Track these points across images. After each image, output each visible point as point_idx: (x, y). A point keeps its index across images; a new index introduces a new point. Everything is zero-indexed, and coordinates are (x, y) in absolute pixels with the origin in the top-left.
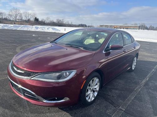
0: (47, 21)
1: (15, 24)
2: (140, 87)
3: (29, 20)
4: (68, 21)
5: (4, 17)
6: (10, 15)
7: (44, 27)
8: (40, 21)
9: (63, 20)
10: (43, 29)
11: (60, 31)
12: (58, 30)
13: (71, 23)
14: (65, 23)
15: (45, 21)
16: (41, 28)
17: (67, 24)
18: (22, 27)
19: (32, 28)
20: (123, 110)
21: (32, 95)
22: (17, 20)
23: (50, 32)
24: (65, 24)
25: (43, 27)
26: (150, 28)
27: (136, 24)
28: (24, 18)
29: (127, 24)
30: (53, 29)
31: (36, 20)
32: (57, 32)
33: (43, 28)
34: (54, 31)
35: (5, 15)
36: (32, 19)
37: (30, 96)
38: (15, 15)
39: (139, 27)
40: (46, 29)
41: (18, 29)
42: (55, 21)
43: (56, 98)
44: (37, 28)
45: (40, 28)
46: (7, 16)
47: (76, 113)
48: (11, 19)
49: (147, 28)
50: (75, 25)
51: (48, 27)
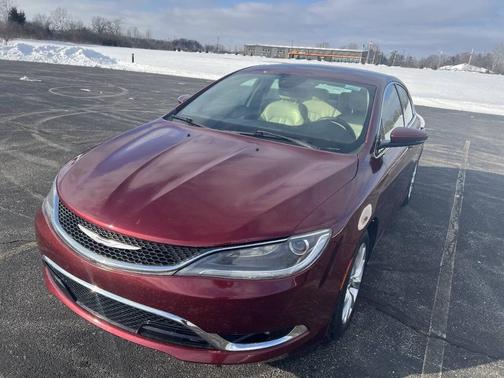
0: (57, 25)
2: (451, 254)
4: (136, 29)
7: (53, 48)
8: (29, 24)
9: (117, 22)
10: (50, 55)
11: (114, 61)
12: (106, 59)
13: (148, 34)
14: (124, 33)
15: (48, 24)
16: (42, 49)
17: (133, 36)
19: (8, 49)
20: (443, 339)
21: (177, 332)
23: (78, 64)
24: (125, 37)
25: (49, 48)
26: (392, 59)
27: (355, 47)
30: (88, 54)
31: (17, 18)
32: (104, 66)
33: (51, 51)
34: (93, 64)
37: (172, 333)
39: (364, 54)
40: (62, 53)
42: (88, 24)
43: (268, 333)
44: (27, 50)
45: (37, 51)
49: (385, 59)
50: (162, 42)
51: (69, 48)
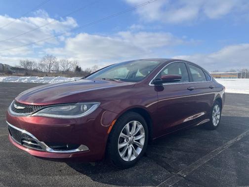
1: (47, 76)
2: (222, 149)
3: (68, 70)
5: (33, 68)
6: (41, 65)
8: (83, 72)
18: (56, 79)
20: (182, 176)
22: (51, 72)
28: (61, 69)
29: (217, 71)
31: (78, 69)
35: (35, 64)
36: (72, 69)
38: (48, 65)
39: (239, 74)
41: (50, 83)
43: (68, 146)
46: (38, 66)
47: (101, 177)
48: (43, 70)
